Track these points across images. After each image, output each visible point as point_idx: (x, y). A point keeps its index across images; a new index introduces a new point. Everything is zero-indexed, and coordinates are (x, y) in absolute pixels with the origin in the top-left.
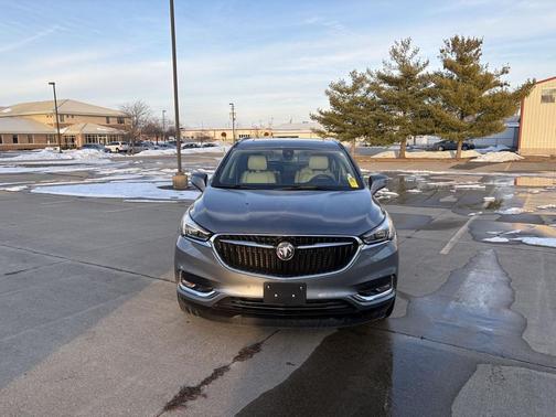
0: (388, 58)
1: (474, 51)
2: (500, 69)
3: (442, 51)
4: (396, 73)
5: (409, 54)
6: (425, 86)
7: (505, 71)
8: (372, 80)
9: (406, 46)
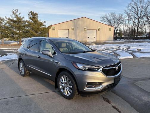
0: (12, 14)
1: (37, 16)
2: (44, 21)
3: (29, 15)
4: (15, 19)
5: (18, 14)
6: (25, 23)
7: (45, 22)
8: (7, 20)
9: (17, 11)
